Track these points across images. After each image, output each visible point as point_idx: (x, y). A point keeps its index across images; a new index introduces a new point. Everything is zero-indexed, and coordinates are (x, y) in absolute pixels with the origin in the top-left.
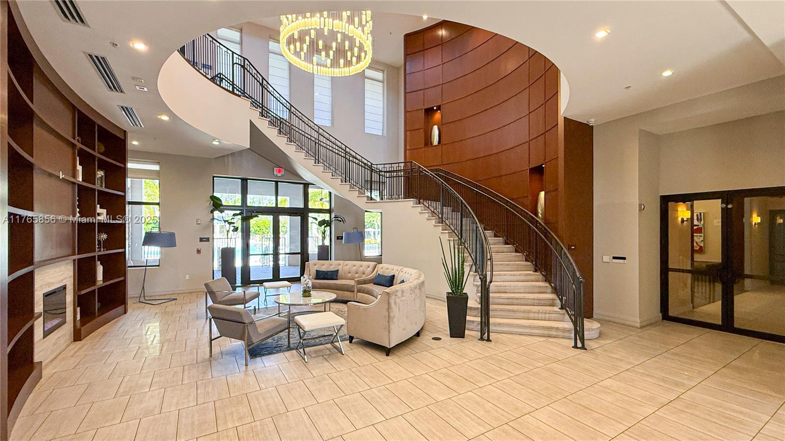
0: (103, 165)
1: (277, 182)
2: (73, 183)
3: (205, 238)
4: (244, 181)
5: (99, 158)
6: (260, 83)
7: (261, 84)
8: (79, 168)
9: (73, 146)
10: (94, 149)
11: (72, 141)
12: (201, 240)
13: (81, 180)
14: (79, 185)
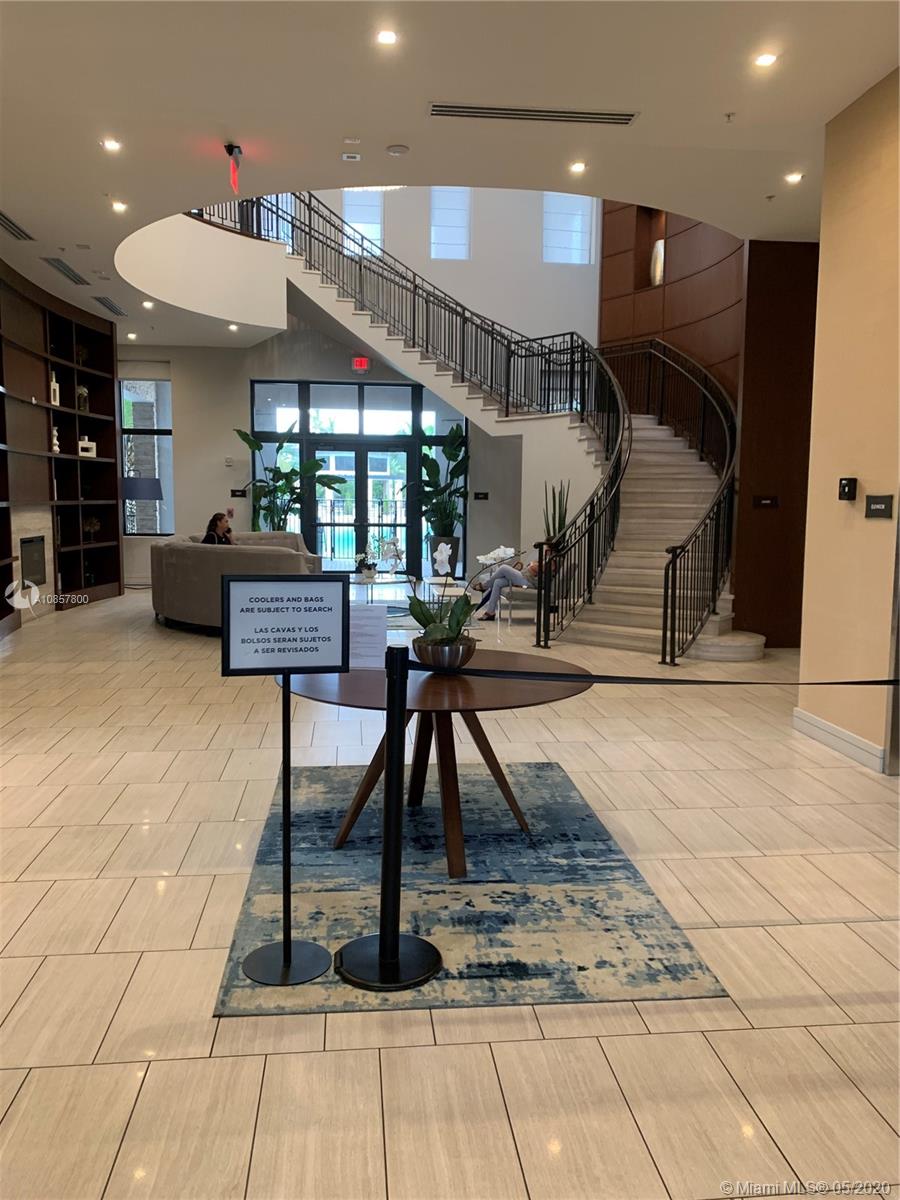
0: (85, 380)
1: (361, 386)
2: (48, 410)
3: (238, 491)
4: (304, 387)
5: (78, 371)
6: (306, 204)
7: (309, 206)
8: (55, 386)
9: (46, 361)
10: (72, 361)
11: (45, 355)
12: (234, 494)
13: (58, 404)
14: (54, 411)
